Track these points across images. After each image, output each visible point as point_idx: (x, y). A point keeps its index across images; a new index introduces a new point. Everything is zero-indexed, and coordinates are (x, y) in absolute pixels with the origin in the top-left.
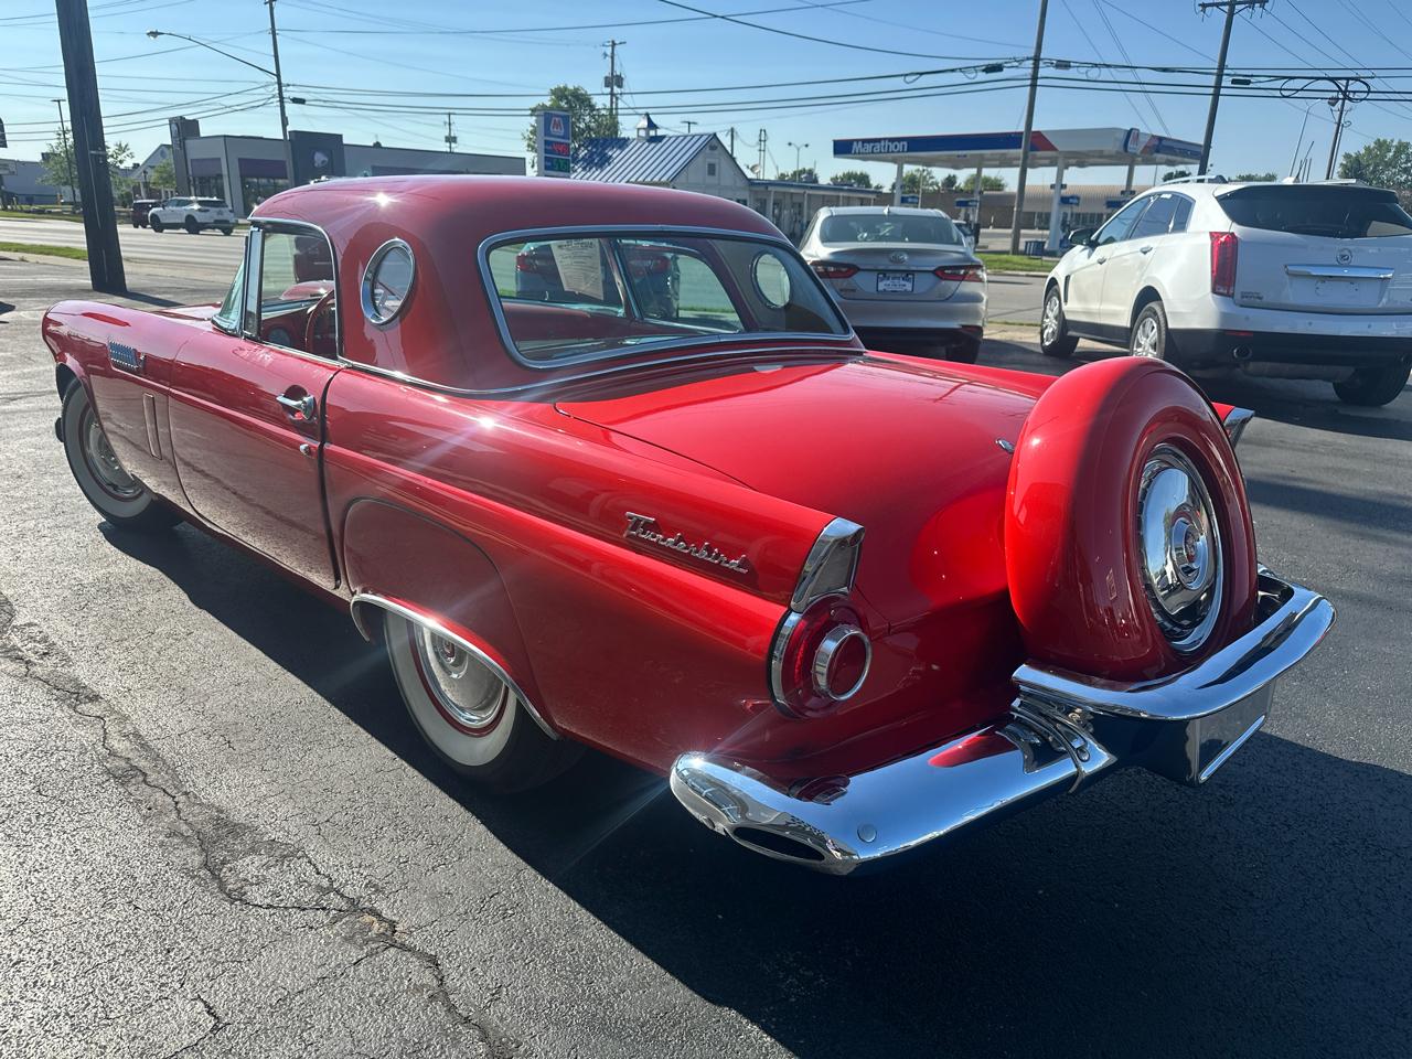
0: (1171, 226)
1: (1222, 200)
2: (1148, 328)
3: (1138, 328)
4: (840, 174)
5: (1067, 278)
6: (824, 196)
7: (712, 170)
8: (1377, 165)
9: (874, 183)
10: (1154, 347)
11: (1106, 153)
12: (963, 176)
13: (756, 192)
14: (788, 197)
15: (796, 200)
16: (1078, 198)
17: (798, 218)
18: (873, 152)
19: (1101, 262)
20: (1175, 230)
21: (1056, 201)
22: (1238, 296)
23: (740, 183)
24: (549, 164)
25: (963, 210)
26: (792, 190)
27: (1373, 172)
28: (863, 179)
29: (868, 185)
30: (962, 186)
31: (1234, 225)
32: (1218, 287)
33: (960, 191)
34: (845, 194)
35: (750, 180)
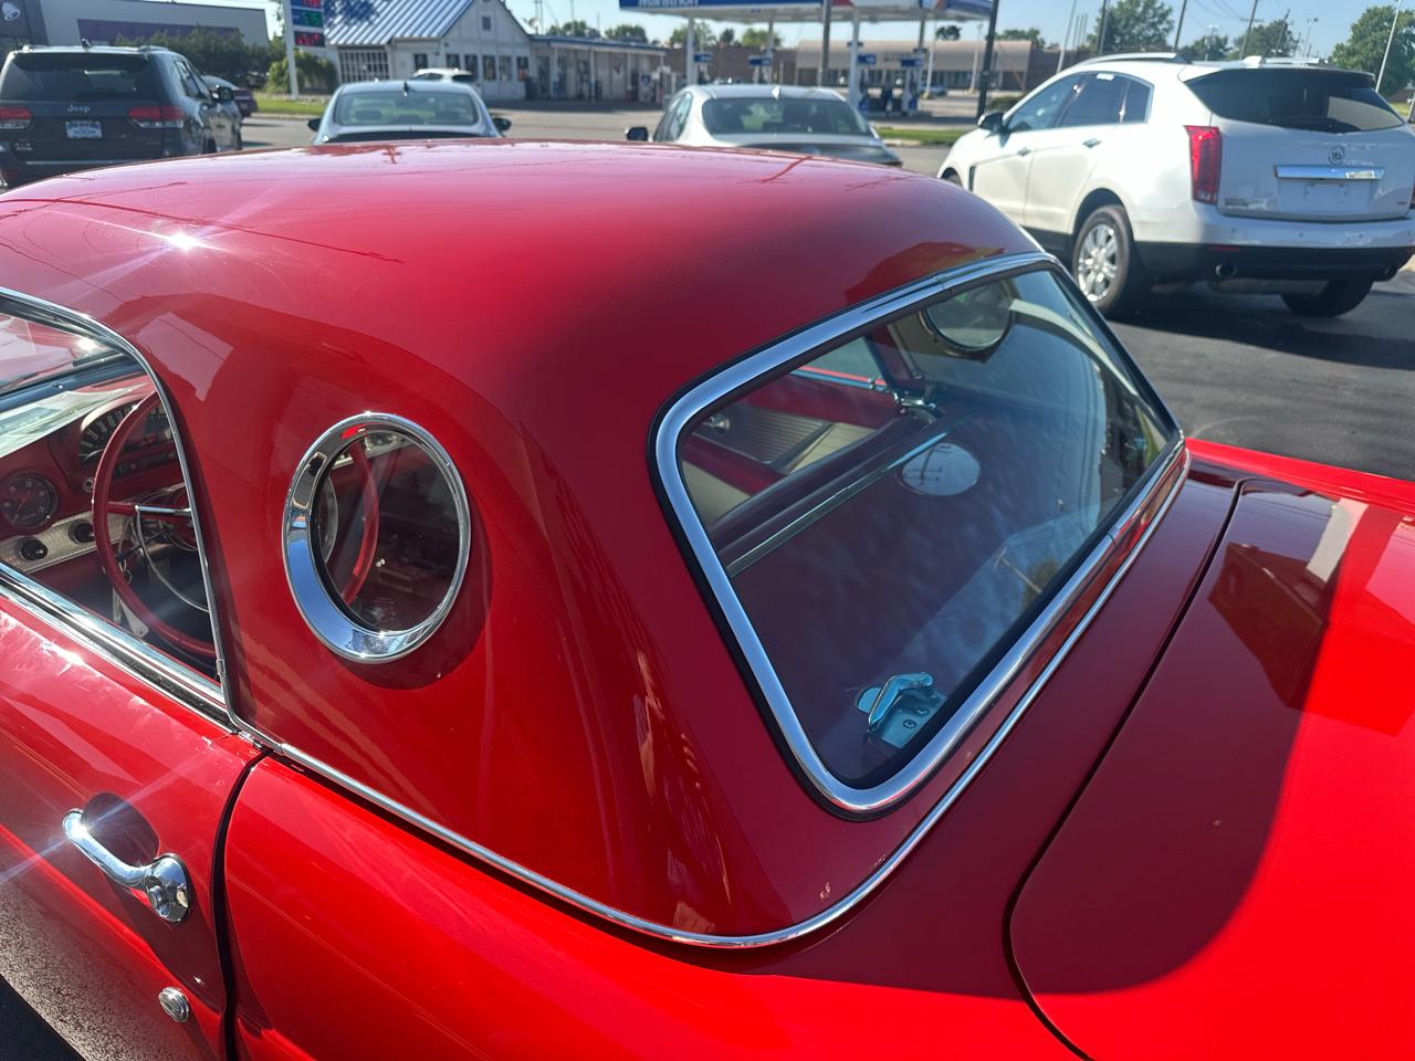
0: (1122, 113)
1: (1195, 85)
2: (1102, 238)
3: (1085, 236)
4: (614, 27)
5: (972, 169)
6: (610, 54)
7: (486, 23)
8: (1128, 19)
9: (650, 36)
10: (1112, 260)
11: (901, 9)
12: (740, 31)
13: (537, 49)
14: (572, 55)
15: (582, 57)
16: (874, 56)
17: (585, 77)
18: (661, 5)
19: (1024, 153)
20: (1129, 118)
21: (854, 59)
22: (1221, 204)
23: (519, 39)
24: (297, 17)
25: (757, 69)
26: (577, 47)
27: (1125, 26)
28: (638, 32)
29: (645, 40)
30: (740, 40)
31: (1214, 116)
32: (1199, 192)
33: (738, 45)
34: (634, 51)
35: (529, 36)
